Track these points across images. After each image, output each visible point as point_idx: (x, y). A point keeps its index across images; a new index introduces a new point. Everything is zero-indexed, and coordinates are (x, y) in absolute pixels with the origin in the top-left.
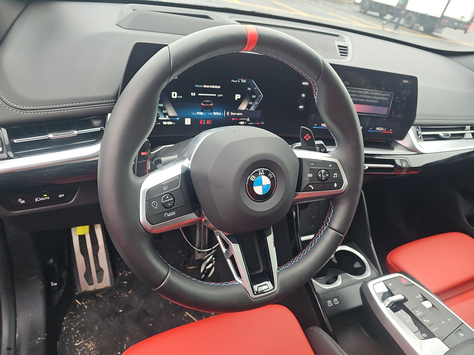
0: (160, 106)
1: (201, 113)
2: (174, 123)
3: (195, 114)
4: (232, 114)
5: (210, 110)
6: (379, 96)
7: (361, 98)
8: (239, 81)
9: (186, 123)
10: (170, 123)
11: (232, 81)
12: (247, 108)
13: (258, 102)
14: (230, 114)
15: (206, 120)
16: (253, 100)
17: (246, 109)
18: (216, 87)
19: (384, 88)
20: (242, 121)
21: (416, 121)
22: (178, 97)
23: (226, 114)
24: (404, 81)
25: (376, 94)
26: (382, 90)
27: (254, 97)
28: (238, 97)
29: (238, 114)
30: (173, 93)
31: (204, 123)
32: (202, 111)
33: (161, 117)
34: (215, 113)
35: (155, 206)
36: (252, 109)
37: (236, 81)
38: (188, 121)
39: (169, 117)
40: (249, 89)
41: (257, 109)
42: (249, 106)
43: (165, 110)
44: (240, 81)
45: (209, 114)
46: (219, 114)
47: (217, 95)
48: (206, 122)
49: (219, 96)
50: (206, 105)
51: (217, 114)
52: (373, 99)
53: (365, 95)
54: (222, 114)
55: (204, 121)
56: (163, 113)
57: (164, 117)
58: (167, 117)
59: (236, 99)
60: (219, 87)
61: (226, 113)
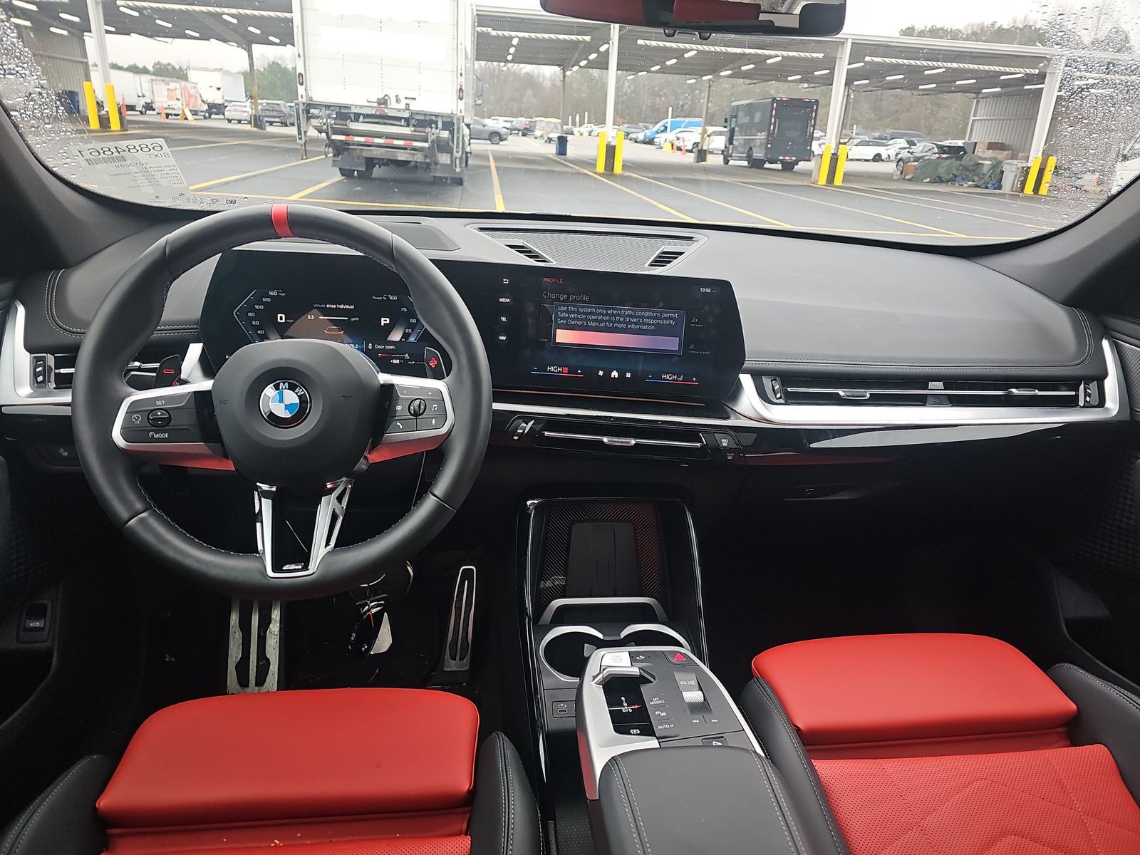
0: (260, 333)
4: (377, 347)
6: (656, 318)
7: (619, 322)
8: (385, 298)
11: (373, 297)
12: (402, 338)
14: (373, 346)
16: (413, 327)
17: (401, 340)
18: (347, 307)
19: (661, 304)
20: (396, 358)
21: (746, 365)
22: (287, 321)
23: (367, 347)
24: (703, 290)
25: (647, 314)
26: (659, 307)
27: (412, 321)
28: (385, 321)
29: (388, 348)
30: (279, 316)
34: (348, 346)
35: (137, 420)
36: (412, 339)
37: (380, 298)
40: (404, 310)
41: (420, 340)
42: (406, 336)
44: (388, 297)
46: (356, 346)
47: (349, 319)
49: (352, 319)
50: (332, 333)
52: (644, 324)
53: (625, 316)
54: (361, 347)
59: (382, 324)
60: (352, 307)
61: (367, 345)
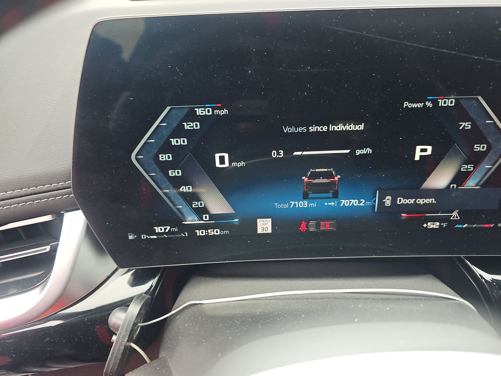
0: (185, 190)
1: (303, 204)
2: (227, 232)
3: (286, 206)
4: (402, 201)
5: (330, 195)
8: (429, 104)
9: (260, 231)
10: (216, 232)
11: (406, 104)
12: (452, 182)
13: (493, 165)
14: (394, 201)
15: (319, 220)
17: (448, 187)
18: (351, 127)
20: (434, 220)
22: (234, 164)
23: (381, 203)
27: (478, 148)
28: (422, 151)
29: (421, 201)
30: (217, 156)
31: (312, 229)
32: (305, 197)
33: (189, 219)
34: (345, 202)
36: (471, 183)
37: (420, 105)
38: (264, 226)
39: (212, 217)
40: (467, 125)
41: (487, 184)
42: (460, 178)
43: (198, 200)
44: (435, 103)
45: (326, 204)
46: (360, 202)
47: (353, 152)
48: (318, 226)
49: (358, 152)
50: (317, 181)
51: (355, 202)
54: (368, 203)
55: (312, 223)
56: (193, 208)
57: (196, 218)
58: (206, 217)
59: (417, 158)
61: (382, 198)
